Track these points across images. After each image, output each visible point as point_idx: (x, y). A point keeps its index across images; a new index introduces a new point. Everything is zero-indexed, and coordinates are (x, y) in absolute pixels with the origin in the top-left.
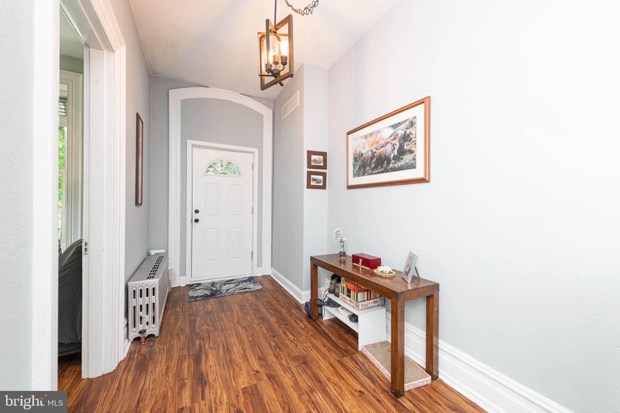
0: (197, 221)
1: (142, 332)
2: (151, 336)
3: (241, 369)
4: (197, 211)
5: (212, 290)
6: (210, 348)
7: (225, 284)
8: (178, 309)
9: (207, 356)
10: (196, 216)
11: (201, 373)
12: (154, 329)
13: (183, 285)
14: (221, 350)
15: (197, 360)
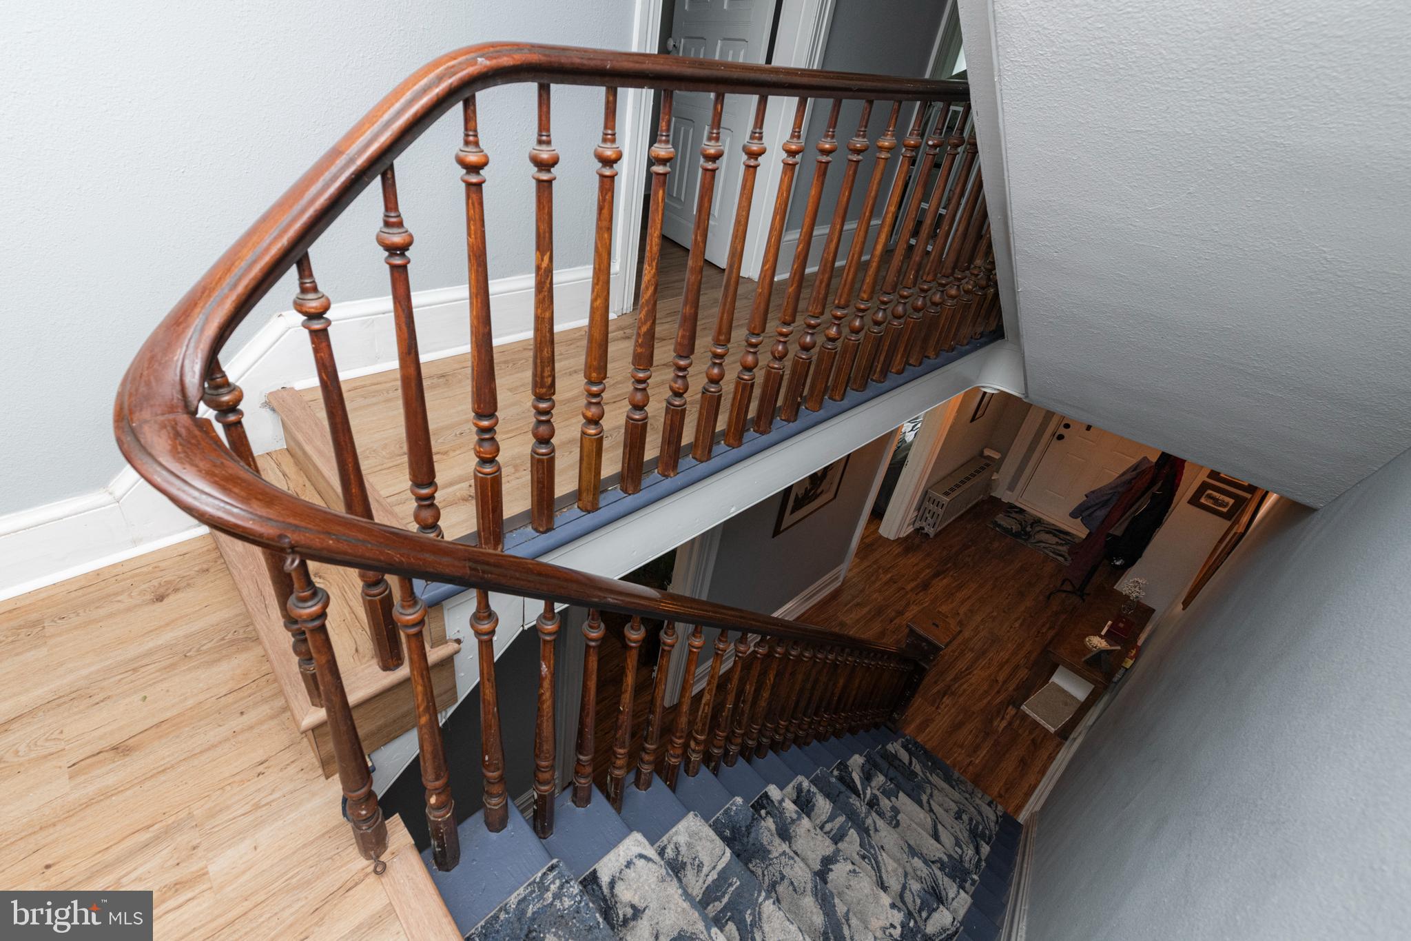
0: (1061, 437)
1: (922, 528)
2: (927, 535)
3: (952, 603)
4: (1067, 426)
5: (1024, 529)
6: (952, 576)
7: (1048, 532)
8: (969, 526)
9: (944, 578)
10: (1062, 431)
11: (929, 584)
12: (931, 531)
13: (1005, 500)
14: (956, 583)
15: (936, 575)
